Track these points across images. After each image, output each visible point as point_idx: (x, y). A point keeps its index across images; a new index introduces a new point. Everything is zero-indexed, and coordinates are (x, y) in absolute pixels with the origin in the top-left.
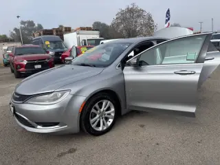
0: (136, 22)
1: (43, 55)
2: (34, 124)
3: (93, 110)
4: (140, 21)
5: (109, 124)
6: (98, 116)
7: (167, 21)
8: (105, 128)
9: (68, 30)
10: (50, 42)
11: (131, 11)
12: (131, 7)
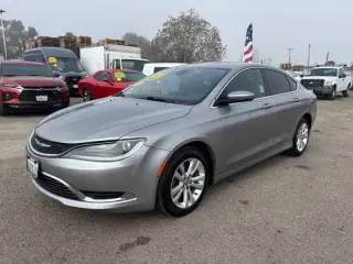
0: (194, 39)
1: (51, 79)
2: (80, 194)
3: (176, 174)
4: (201, 38)
5: (196, 198)
6: (181, 184)
7: (247, 41)
8: (190, 204)
9: (87, 42)
10: (57, 58)
11: (187, 21)
12: (187, 14)
